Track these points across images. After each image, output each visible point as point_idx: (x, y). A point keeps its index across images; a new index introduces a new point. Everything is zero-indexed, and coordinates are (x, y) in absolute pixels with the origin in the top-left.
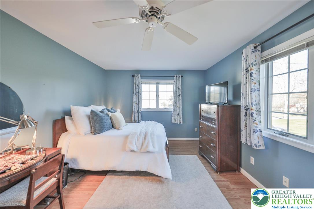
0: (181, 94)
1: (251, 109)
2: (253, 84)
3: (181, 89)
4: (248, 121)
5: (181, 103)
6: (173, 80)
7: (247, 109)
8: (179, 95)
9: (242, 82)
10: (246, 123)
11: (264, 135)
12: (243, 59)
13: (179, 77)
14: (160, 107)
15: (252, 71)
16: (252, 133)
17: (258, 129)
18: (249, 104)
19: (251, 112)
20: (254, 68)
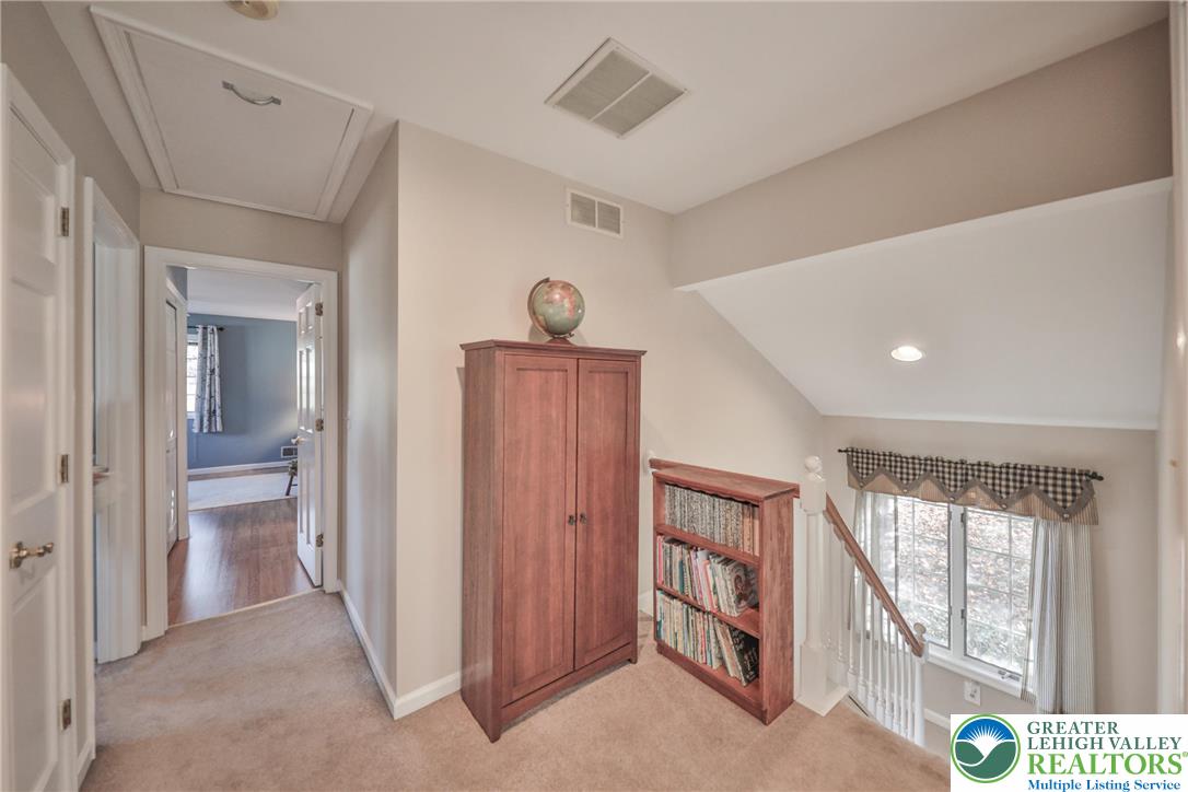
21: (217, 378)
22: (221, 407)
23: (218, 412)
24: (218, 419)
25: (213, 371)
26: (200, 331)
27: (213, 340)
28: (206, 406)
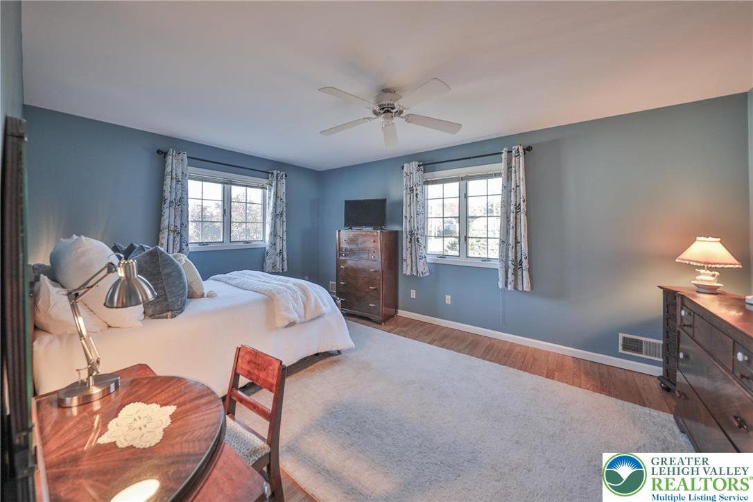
0: (285, 210)
1: (417, 234)
2: (418, 207)
3: (284, 200)
4: (413, 248)
5: (285, 229)
6: (266, 181)
7: (412, 234)
8: (282, 214)
9: (404, 201)
10: (411, 251)
11: (428, 261)
12: (404, 175)
13: (282, 176)
14: (232, 240)
15: (418, 192)
16: (418, 260)
17: (423, 255)
18: (414, 227)
19: (416, 237)
20: (419, 188)
21: (523, 217)
22: (530, 258)
23: (525, 263)
24: (526, 274)
25: (518, 207)
26: (504, 156)
27: (519, 163)
28: (511, 255)
